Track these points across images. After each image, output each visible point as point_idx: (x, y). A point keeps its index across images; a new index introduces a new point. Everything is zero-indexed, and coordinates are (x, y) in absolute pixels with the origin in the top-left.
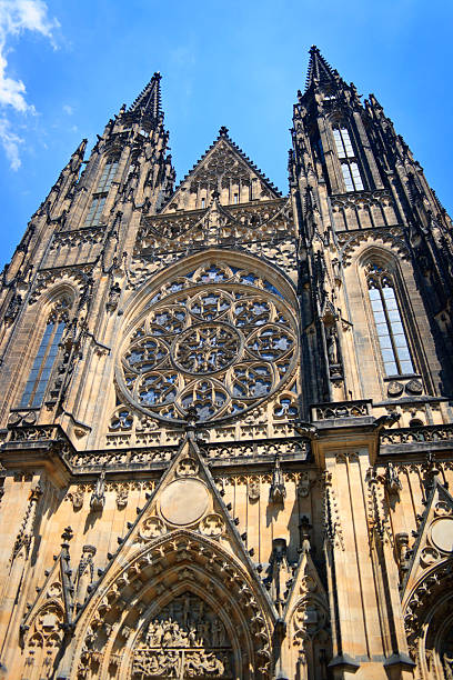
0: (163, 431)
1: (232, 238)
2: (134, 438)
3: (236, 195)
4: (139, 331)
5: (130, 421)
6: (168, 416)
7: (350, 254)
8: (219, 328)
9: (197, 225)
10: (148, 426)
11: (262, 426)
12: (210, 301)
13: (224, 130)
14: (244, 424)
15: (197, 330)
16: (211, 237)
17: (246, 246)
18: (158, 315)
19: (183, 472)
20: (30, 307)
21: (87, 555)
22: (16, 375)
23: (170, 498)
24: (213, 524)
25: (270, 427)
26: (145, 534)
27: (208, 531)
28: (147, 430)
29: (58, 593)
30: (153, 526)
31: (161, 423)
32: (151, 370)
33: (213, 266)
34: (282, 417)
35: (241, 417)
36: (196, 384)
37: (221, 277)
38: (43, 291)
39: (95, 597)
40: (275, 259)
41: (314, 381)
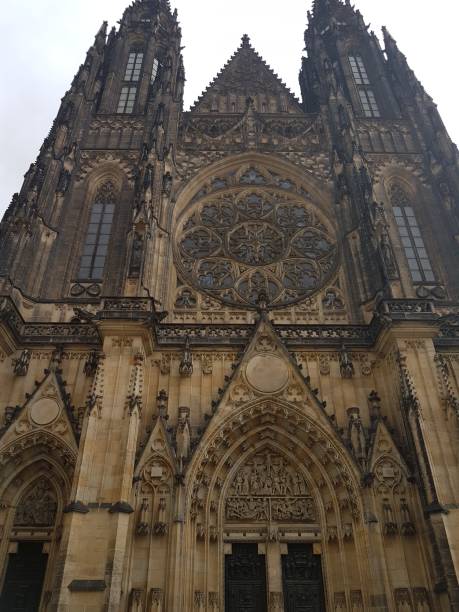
0: (227, 311)
1: (269, 144)
2: (199, 316)
3: (264, 104)
4: (190, 219)
5: (194, 300)
6: (228, 298)
7: (377, 172)
8: (265, 225)
9: (235, 127)
10: (212, 305)
11: (313, 313)
12: (254, 199)
13: (245, 39)
14: (298, 310)
15: (245, 224)
16: (250, 140)
17: (284, 153)
18: (206, 207)
19: (261, 347)
20: (77, 184)
21: (184, 415)
22: (73, 247)
23: (255, 369)
24: (294, 391)
25: (321, 314)
26: (236, 398)
27: (291, 398)
28: (211, 309)
29: (162, 448)
30: (241, 391)
31: (224, 304)
32: (208, 256)
33: (252, 168)
34: (330, 307)
35: (295, 303)
36: (251, 271)
37: (261, 178)
38: (89, 169)
39: (197, 452)
40: (311, 168)
41: (359, 280)
